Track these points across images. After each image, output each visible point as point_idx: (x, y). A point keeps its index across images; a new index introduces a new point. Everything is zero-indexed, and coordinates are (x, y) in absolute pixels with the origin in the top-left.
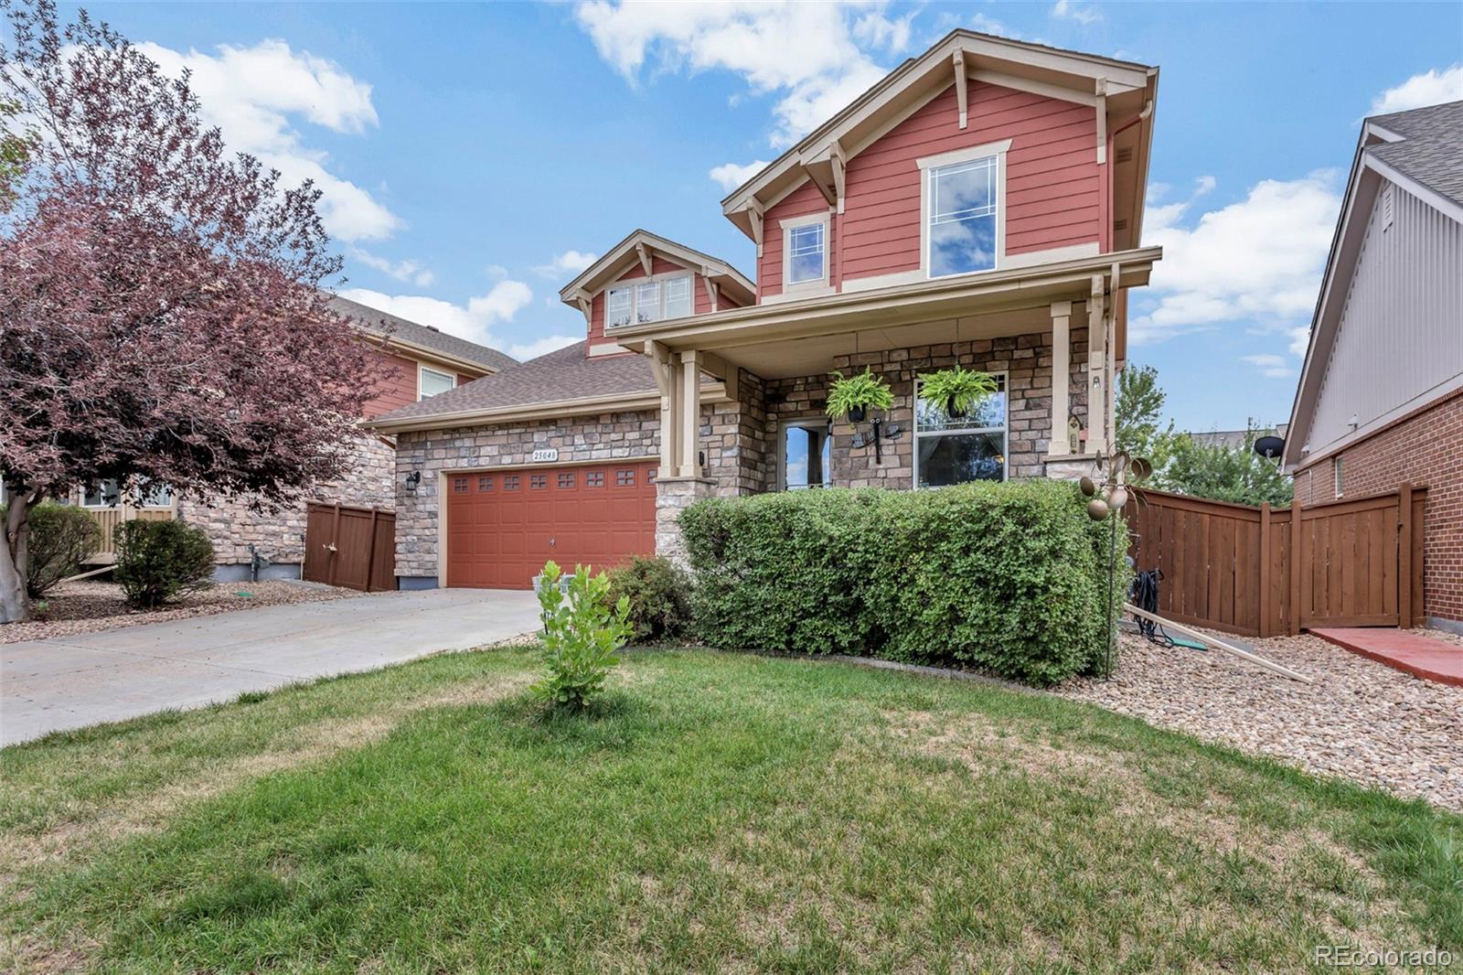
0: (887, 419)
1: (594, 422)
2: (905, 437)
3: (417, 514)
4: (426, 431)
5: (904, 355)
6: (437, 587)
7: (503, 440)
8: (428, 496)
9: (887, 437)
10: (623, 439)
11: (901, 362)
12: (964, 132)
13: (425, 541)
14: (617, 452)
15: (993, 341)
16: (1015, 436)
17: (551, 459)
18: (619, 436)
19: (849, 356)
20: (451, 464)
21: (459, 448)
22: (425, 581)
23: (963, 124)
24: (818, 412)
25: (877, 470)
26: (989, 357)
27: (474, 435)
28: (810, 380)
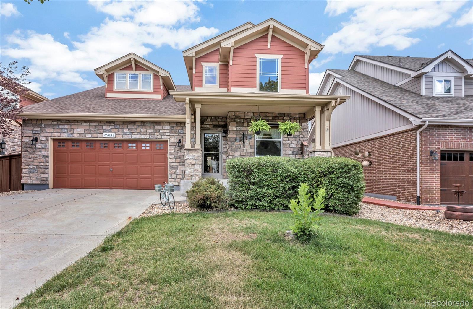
0: (246, 134)
1: (133, 124)
2: (252, 140)
3: (36, 156)
4: (41, 120)
5: (252, 114)
6: (48, 188)
7: (87, 127)
8: (42, 148)
9: (247, 139)
10: (146, 132)
11: (251, 116)
12: (269, 49)
13: (41, 168)
14: (143, 137)
15: (278, 113)
16: (284, 142)
17: (112, 137)
18: (145, 130)
19: (234, 112)
20: (56, 135)
21: (62, 129)
22: (41, 186)
23: (269, 47)
24: (215, 129)
25: (243, 150)
26: (277, 118)
27: (71, 124)
28: (213, 118)
